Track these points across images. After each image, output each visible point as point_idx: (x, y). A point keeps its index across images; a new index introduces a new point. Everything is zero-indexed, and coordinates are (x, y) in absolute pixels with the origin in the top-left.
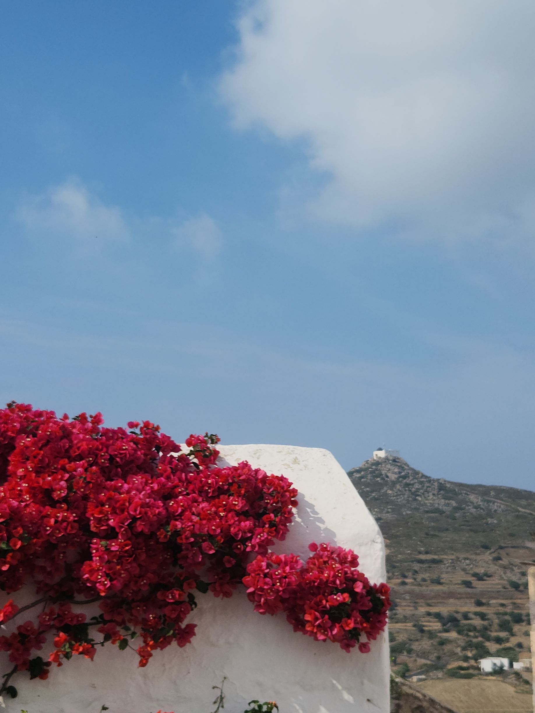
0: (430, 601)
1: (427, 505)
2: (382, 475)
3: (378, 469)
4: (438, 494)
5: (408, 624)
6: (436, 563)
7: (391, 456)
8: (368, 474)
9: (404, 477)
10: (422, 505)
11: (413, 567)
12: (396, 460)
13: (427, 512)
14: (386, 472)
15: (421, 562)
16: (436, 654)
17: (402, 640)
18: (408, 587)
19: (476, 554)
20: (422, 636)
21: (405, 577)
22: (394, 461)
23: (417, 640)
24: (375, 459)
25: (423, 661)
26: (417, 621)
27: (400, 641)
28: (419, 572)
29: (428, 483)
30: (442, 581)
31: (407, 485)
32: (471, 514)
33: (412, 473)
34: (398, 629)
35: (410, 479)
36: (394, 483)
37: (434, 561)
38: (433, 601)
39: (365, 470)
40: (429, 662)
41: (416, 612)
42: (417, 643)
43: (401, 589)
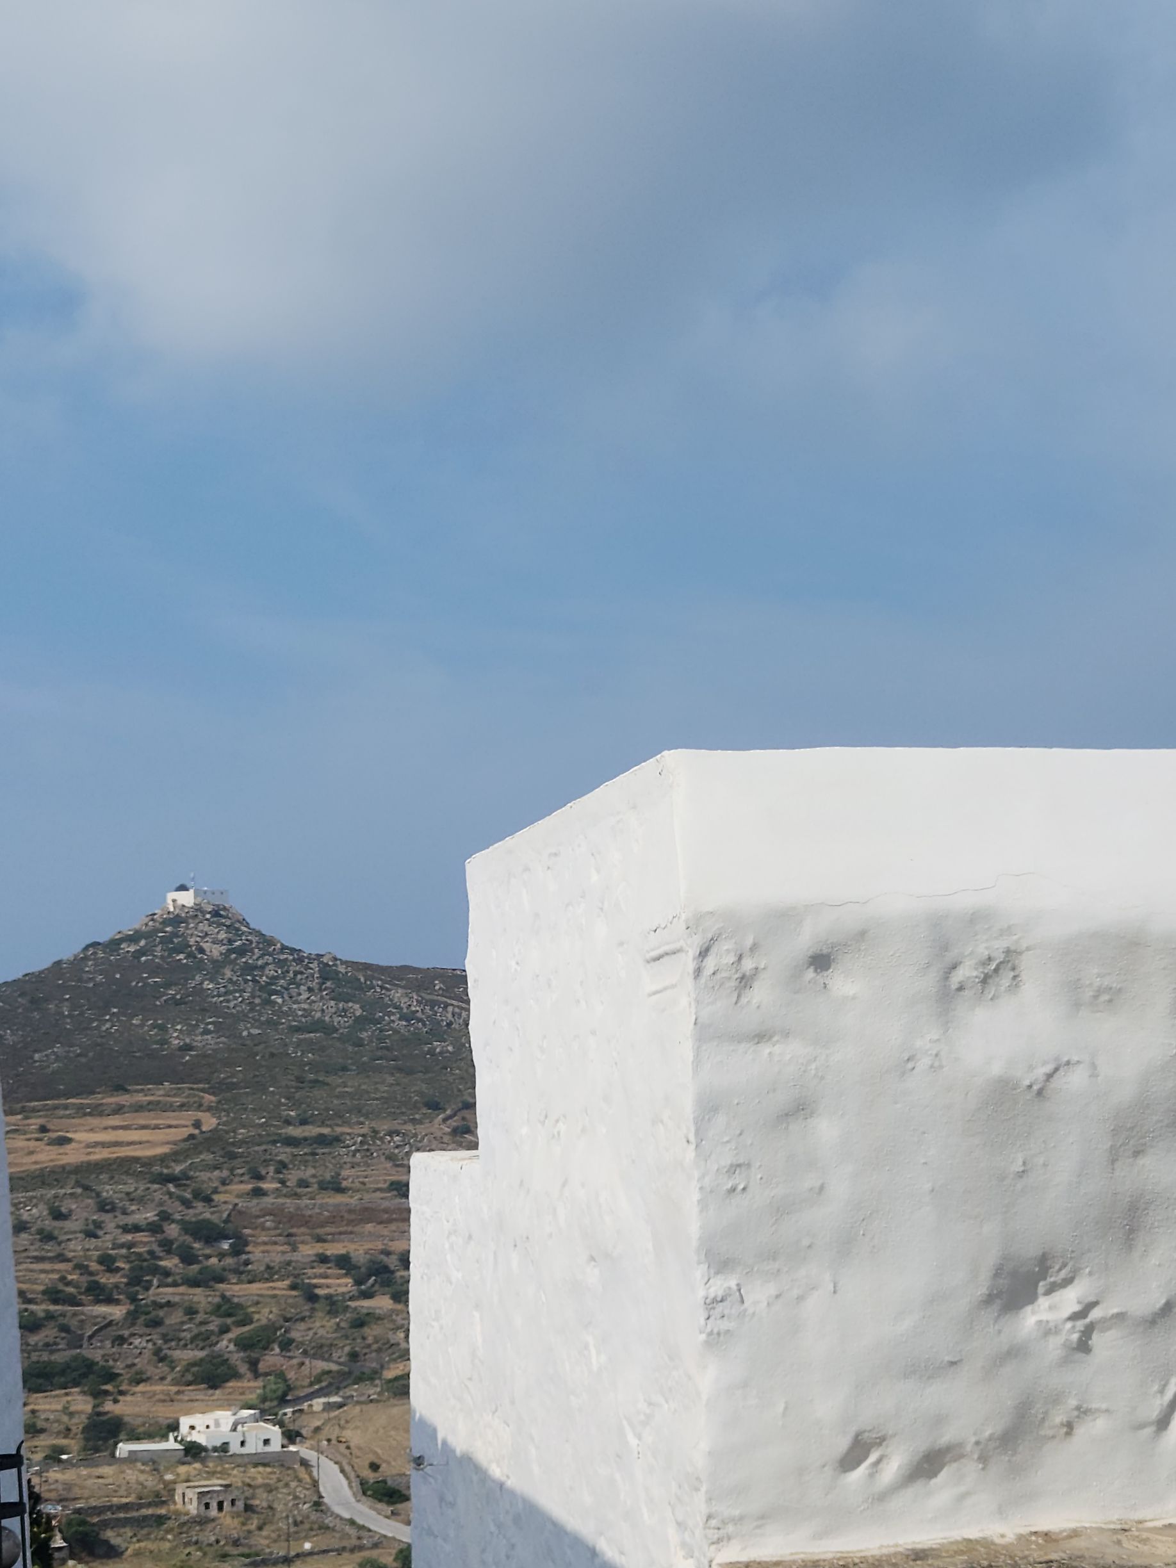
0: (320, 1231)
1: (297, 1015)
2: (190, 946)
3: (180, 933)
4: (321, 990)
5: (279, 1284)
6: (327, 1144)
7: (209, 903)
8: (155, 946)
9: (242, 951)
10: (286, 1014)
11: (276, 1155)
12: (222, 912)
13: (298, 1030)
14: (198, 939)
15: (291, 1142)
16: (347, 1349)
17: (269, 1320)
18: (268, 1201)
19: (414, 1121)
20: (313, 1310)
21: (260, 1177)
22: (216, 913)
23: (303, 1319)
24: (172, 909)
25: (321, 1365)
26: (297, 1276)
27: (264, 1322)
28: (291, 1166)
29: (297, 964)
30: (344, 1184)
31: (249, 969)
32: (396, 1032)
33: (258, 943)
34: (258, 1295)
35: (255, 957)
36: (218, 966)
37: (321, 1140)
38: (328, 1229)
39: (150, 935)
40: (334, 1367)
41: (296, 1256)
42: (302, 1326)
43: (254, 1206)
